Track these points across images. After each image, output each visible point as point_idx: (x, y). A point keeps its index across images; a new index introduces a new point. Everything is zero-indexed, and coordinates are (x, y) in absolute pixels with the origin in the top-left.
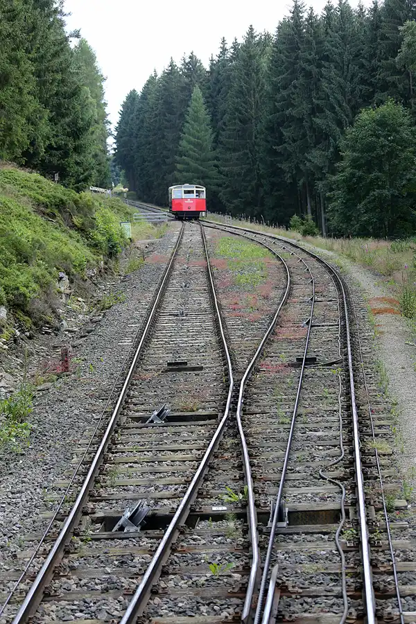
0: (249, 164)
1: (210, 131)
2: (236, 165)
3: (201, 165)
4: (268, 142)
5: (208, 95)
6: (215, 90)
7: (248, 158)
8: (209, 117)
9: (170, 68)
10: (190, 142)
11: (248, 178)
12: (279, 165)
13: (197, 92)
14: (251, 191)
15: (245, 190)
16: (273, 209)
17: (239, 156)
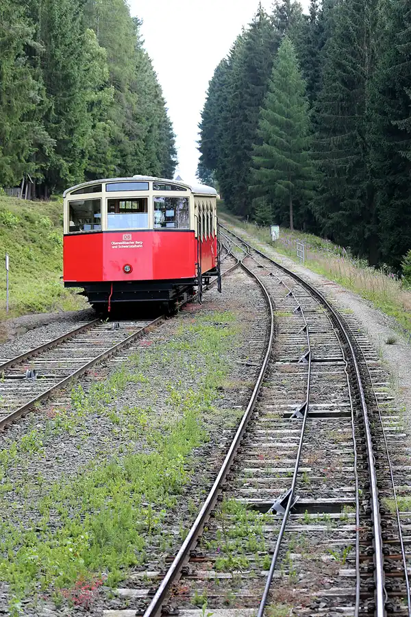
0: (358, 153)
1: (306, 105)
2: (339, 156)
3: (290, 157)
4: (385, 114)
5: (306, 52)
6: (316, 43)
7: (357, 144)
8: (304, 83)
9: (258, 18)
10: (274, 122)
11: (356, 178)
12: (403, 154)
13: (288, 46)
14: (361, 198)
15: (352, 197)
16: (392, 228)
17: (343, 141)
